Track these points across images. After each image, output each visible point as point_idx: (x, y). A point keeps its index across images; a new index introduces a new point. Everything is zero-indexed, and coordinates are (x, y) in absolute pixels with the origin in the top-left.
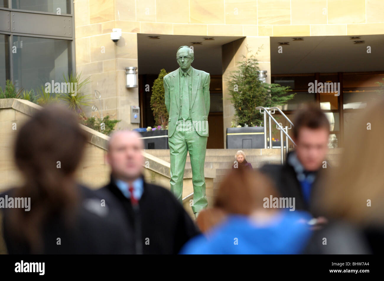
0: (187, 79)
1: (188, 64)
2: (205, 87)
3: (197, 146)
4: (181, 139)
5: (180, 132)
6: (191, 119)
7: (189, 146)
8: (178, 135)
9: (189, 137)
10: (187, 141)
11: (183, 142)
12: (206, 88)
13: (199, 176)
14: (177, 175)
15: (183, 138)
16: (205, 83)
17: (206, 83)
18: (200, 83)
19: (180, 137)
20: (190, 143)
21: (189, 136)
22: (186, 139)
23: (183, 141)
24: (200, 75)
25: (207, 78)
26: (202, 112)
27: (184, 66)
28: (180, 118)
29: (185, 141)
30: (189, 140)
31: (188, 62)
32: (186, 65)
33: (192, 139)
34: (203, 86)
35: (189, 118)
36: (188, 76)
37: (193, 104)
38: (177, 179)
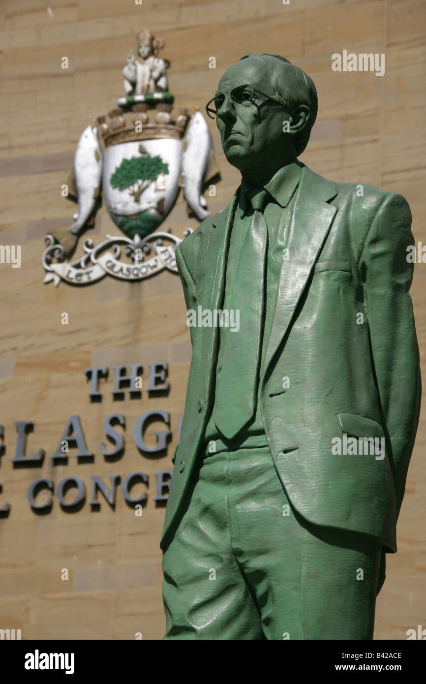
0: (262, 219)
1: (259, 128)
2: (368, 263)
3: (296, 589)
4: (213, 550)
5: (206, 510)
6: (263, 431)
7: (260, 590)
8: (199, 530)
9: (254, 534)
10: (241, 560)
12: (374, 267)
15: (221, 540)
16: (366, 243)
17: (374, 241)
18: (332, 239)
19: (203, 537)
20: (261, 574)
21: (250, 527)
22: (235, 546)
23: (221, 560)
25: (380, 212)
26: (331, 392)
27: (236, 142)
28: (211, 430)
29: (235, 564)
30: (251, 551)
31: (258, 118)
32: (246, 139)
33: (269, 546)
34: (360, 256)
35: (255, 426)
36: (271, 208)
37: (278, 343)
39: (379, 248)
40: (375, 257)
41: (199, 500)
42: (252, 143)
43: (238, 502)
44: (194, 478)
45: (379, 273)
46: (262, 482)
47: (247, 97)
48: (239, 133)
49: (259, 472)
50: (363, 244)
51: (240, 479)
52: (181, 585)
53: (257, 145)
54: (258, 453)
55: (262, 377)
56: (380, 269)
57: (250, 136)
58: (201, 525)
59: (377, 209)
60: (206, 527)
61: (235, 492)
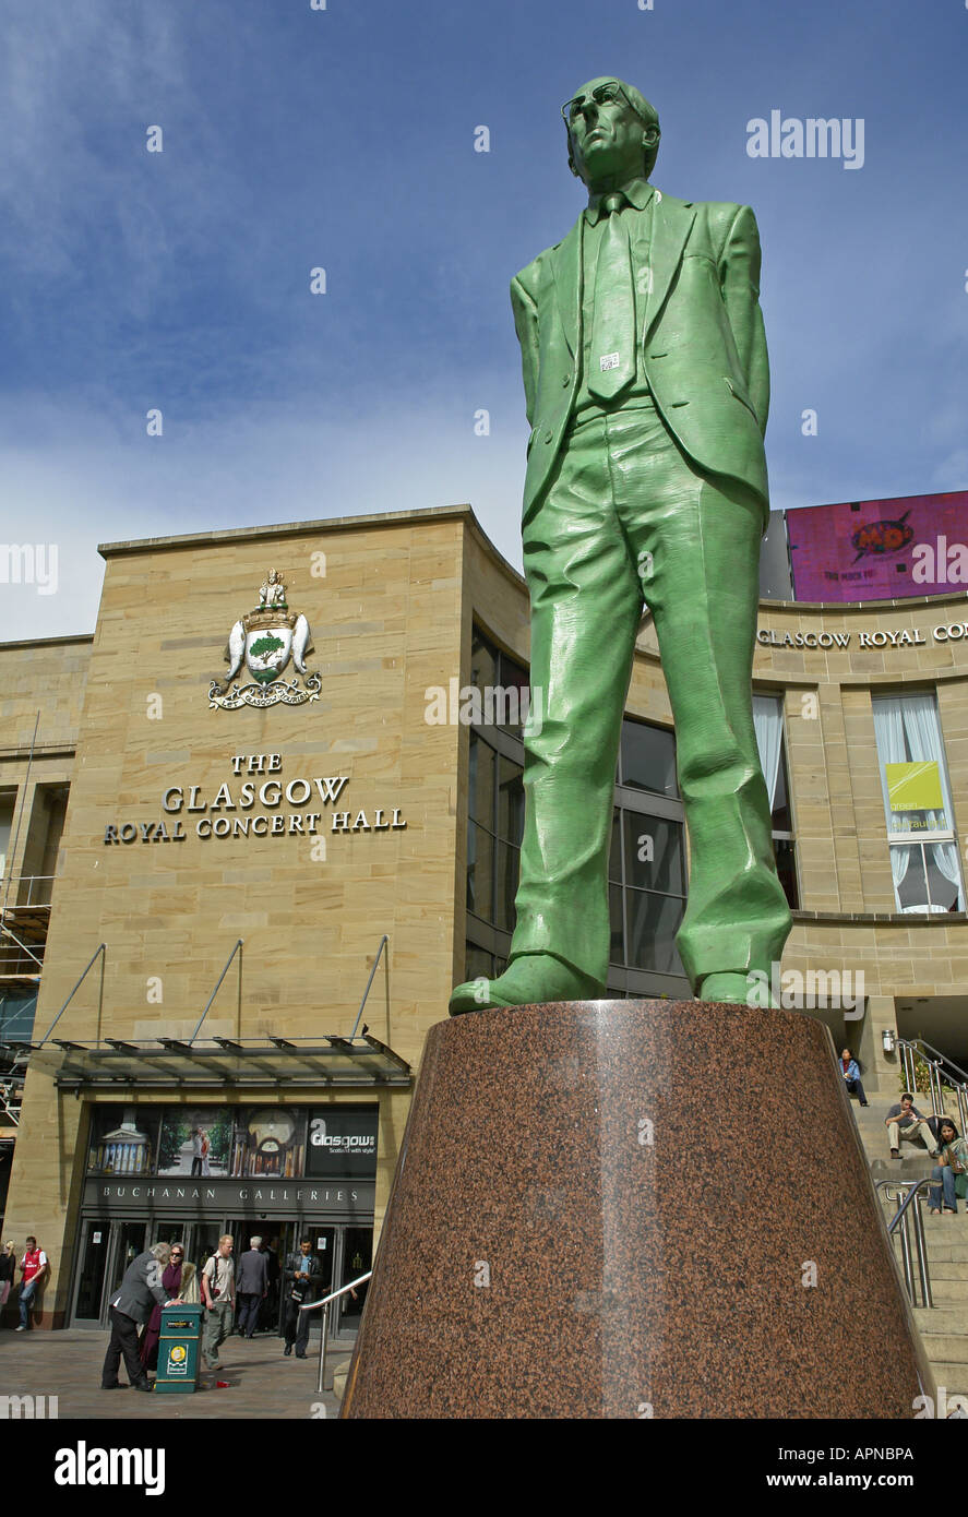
0: (620, 220)
1: (621, 127)
2: (728, 262)
4: (591, 510)
6: (648, 390)
8: (572, 496)
9: (640, 490)
10: (625, 518)
11: (598, 526)
12: (734, 265)
13: (718, 727)
15: (605, 502)
16: (726, 244)
17: (735, 241)
18: (694, 233)
19: (580, 501)
20: (649, 530)
22: (619, 502)
23: (602, 519)
24: (699, 208)
26: (715, 357)
27: (598, 137)
28: (583, 398)
29: (617, 524)
30: (637, 507)
31: (619, 120)
32: (609, 134)
33: (658, 500)
34: (720, 257)
35: (635, 387)
36: (628, 212)
37: (656, 312)
38: (562, 741)
39: (739, 249)
40: (737, 256)
41: (571, 468)
42: (614, 138)
44: (564, 448)
45: (738, 274)
46: (648, 439)
47: (609, 98)
48: (602, 127)
49: (639, 431)
50: (723, 245)
51: (622, 438)
52: (556, 547)
53: (619, 142)
54: (640, 413)
55: (642, 339)
56: (737, 266)
57: (612, 133)
58: (573, 490)
59: (731, 223)
60: (579, 490)
61: (617, 452)
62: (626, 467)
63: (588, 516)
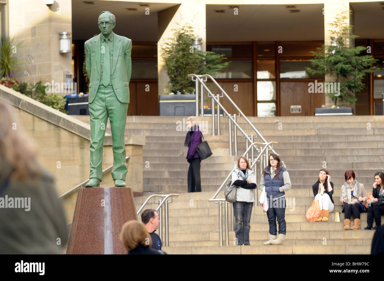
0: (108, 44)
1: (109, 29)
2: (126, 53)
3: (118, 113)
5: (100, 98)
6: (112, 85)
7: (110, 112)
9: (110, 103)
10: (107, 107)
11: (103, 108)
12: (127, 54)
13: (119, 142)
14: (97, 141)
15: (104, 104)
16: (127, 49)
17: (128, 49)
18: (121, 49)
19: (101, 104)
20: (111, 110)
21: (109, 102)
22: (106, 105)
23: (104, 107)
24: (122, 41)
25: (129, 44)
28: (101, 84)
30: (109, 106)
31: (109, 27)
32: (107, 31)
33: (112, 105)
35: (110, 84)
36: (109, 42)
38: (97, 145)
39: (128, 50)
41: (98, 96)
43: (107, 98)
46: (111, 94)
52: (96, 111)
54: (110, 89)
55: (111, 74)
58: (99, 100)
61: (106, 96)
62: (108, 99)
63: (101, 106)
